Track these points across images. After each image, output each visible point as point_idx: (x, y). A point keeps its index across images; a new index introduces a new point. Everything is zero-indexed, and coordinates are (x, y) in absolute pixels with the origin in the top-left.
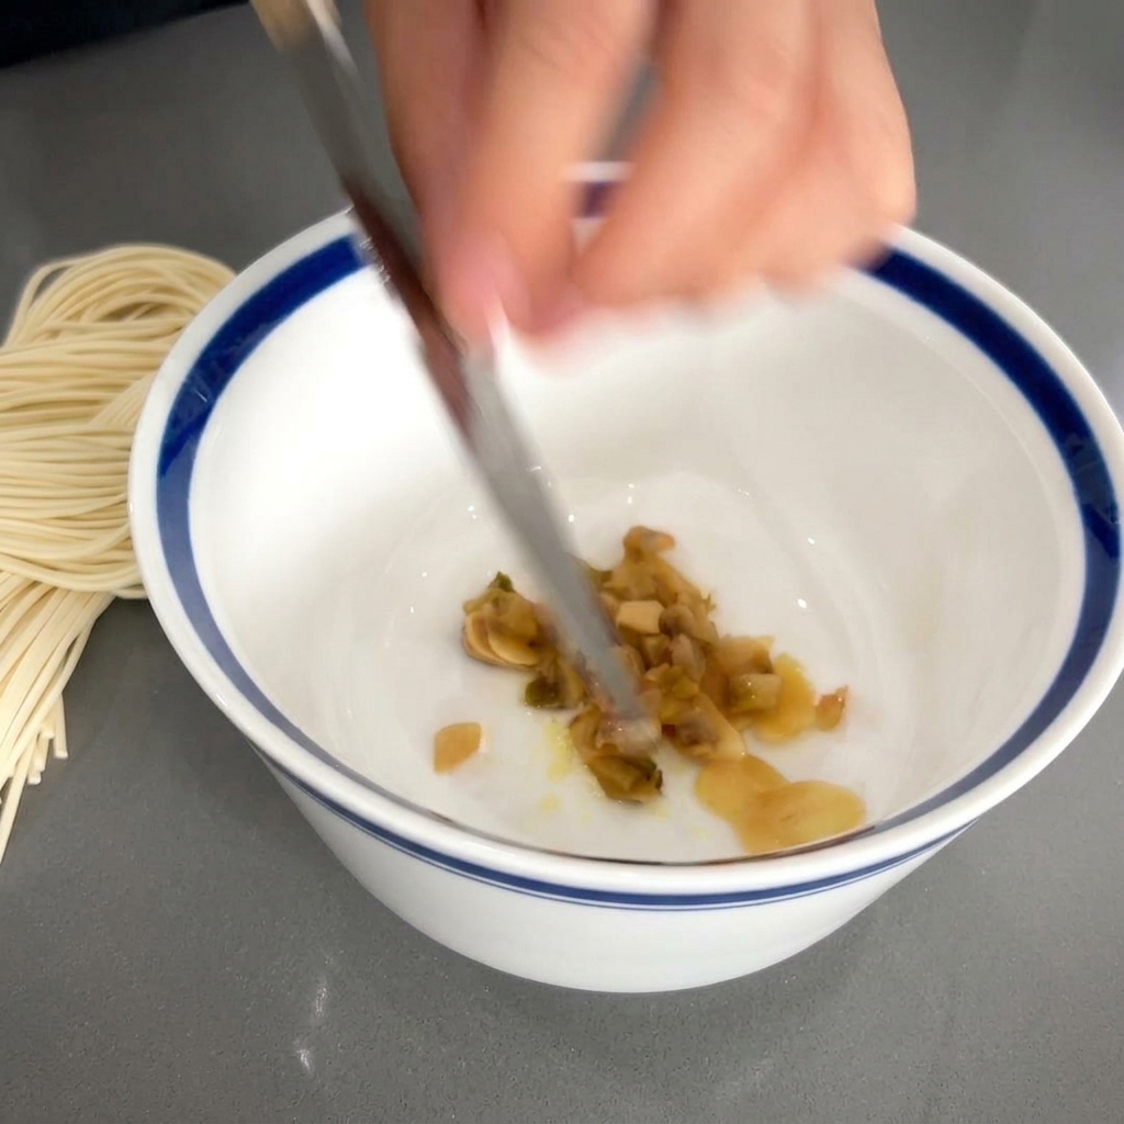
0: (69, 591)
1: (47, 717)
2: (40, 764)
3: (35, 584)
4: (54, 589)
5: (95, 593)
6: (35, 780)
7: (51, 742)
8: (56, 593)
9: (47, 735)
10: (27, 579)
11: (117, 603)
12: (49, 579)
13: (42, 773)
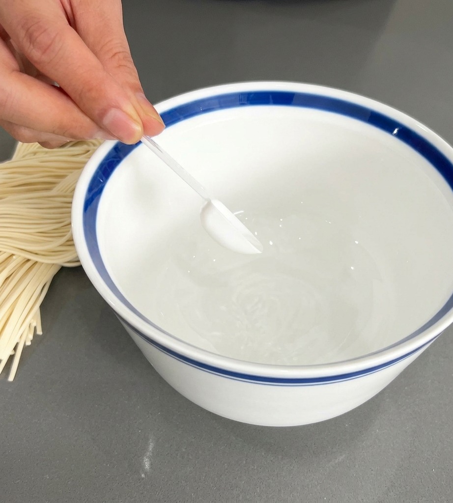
0: (43, 263)
1: (33, 318)
2: (31, 337)
3: (28, 260)
4: (36, 262)
5: (53, 264)
6: (29, 343)
7: (35, 328)
8: (37, 265)
9: (34, 324)
10: (25, 258)
11: (63, 269)
12: (34, 258)
13: (31, 341)
